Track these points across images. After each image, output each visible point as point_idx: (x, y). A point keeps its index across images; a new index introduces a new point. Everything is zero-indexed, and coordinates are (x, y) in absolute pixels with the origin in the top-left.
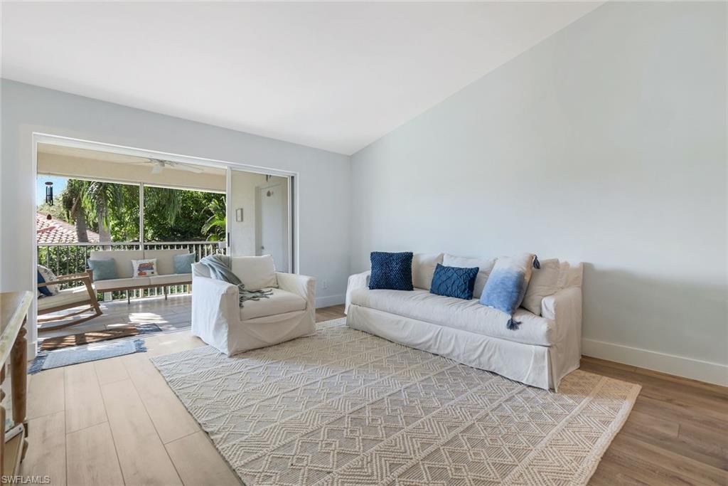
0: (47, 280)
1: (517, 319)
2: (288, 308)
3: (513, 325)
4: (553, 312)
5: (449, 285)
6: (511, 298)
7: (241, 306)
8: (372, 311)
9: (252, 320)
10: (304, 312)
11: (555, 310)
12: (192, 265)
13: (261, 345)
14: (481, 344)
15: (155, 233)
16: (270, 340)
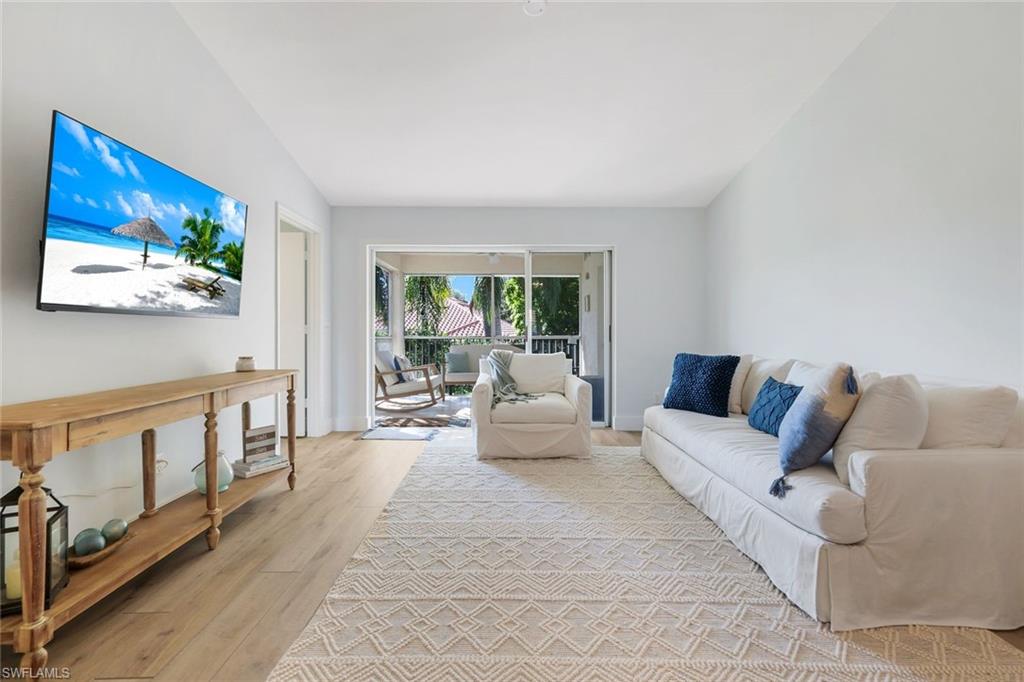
0: (402, 368)
1: (791, 480)
2: (555, 419)
3: (779, 489)
4: (864, 480)
5: (768, 413)
6: (792, 443)
7: (493, 407)
8: (658, 440)
9: (503, 425)
10: (572, 426)
11: (868, 476)
12: (480, 360)
13: (516, 455)
14: (747, 512)
15: (548, 326)
16: (525, 452)
